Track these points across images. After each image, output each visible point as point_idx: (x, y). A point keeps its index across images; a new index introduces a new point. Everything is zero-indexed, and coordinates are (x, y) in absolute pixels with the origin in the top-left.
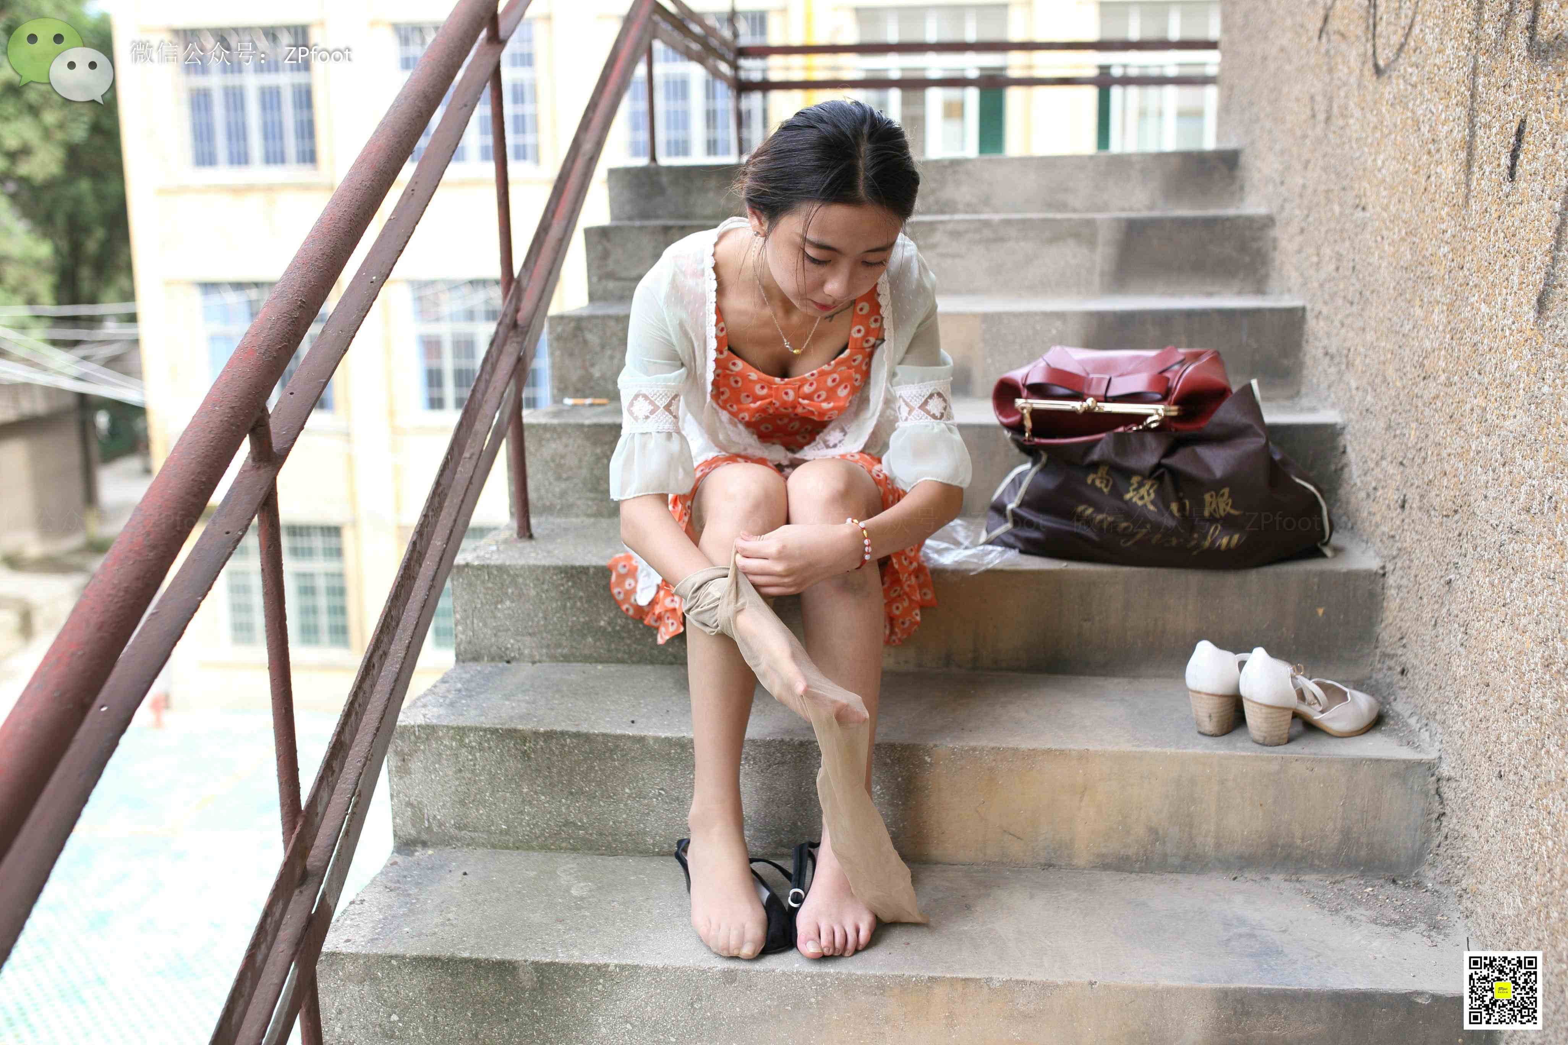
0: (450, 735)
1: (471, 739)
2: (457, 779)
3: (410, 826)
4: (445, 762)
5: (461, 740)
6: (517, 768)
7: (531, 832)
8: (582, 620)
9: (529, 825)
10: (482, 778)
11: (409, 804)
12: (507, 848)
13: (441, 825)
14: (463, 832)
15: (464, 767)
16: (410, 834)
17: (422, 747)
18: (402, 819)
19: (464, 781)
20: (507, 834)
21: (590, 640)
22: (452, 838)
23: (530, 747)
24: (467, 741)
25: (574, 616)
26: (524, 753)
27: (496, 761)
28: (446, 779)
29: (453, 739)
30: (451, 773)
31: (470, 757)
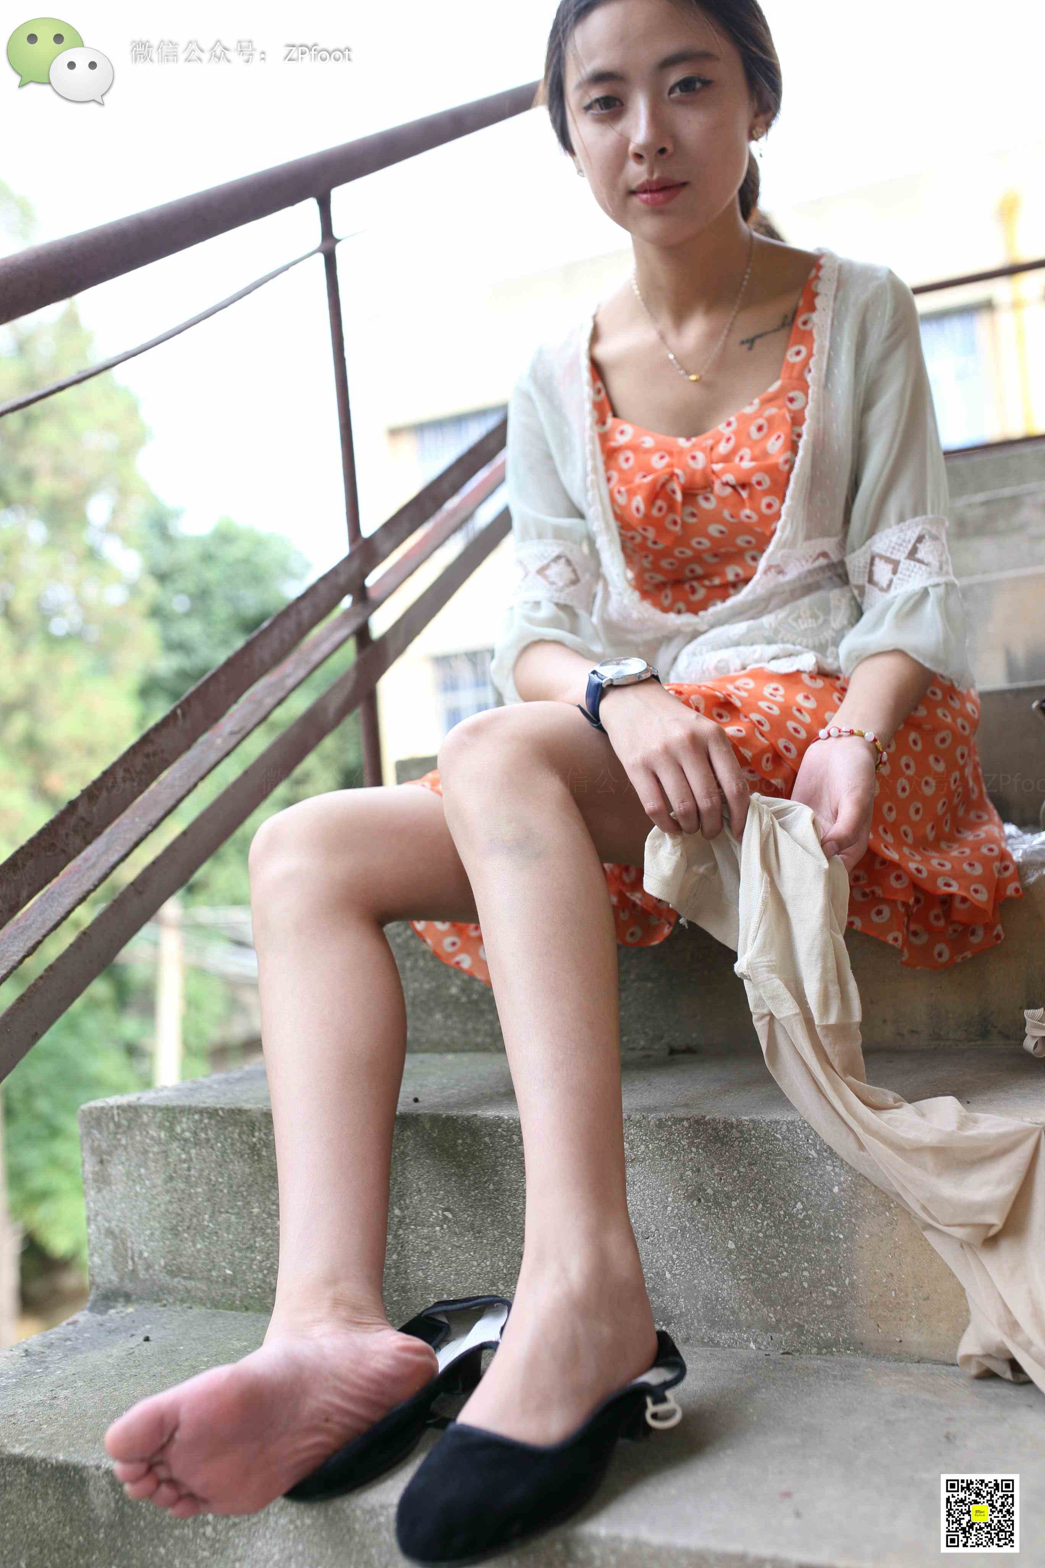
0: (157, 1120)
1: (183, 1126)
2: (168, 1192)
3: (111, 1268)
4: (151, 1165)
5: (171, 1129)
6: (243, 1172)
7: (264, 1281)
8: (426, 986)
9: (261, 1271)
10: (199, 1190)
11: (110, 1233)
12: (232, 1307)
13: (149, 1267)
14: (176, 1280)
15: (175, 1172)
16: (110, 1281)
17: (124, 1142)
18: (100, 1256)
19: (176, 1196)
20: (232, 1284)
21: (438, 1016)
22: (161, 1289)
23: (260, 1139)
24: (178, 1129)
25: (416, 980)
26: (253, 1147)
27: (216, 1162)
28: (154, 1192)
29: (161, 1127)
30: (159, 1182)
31: (184, 1156)
